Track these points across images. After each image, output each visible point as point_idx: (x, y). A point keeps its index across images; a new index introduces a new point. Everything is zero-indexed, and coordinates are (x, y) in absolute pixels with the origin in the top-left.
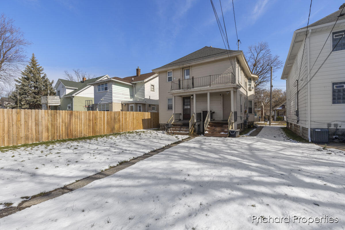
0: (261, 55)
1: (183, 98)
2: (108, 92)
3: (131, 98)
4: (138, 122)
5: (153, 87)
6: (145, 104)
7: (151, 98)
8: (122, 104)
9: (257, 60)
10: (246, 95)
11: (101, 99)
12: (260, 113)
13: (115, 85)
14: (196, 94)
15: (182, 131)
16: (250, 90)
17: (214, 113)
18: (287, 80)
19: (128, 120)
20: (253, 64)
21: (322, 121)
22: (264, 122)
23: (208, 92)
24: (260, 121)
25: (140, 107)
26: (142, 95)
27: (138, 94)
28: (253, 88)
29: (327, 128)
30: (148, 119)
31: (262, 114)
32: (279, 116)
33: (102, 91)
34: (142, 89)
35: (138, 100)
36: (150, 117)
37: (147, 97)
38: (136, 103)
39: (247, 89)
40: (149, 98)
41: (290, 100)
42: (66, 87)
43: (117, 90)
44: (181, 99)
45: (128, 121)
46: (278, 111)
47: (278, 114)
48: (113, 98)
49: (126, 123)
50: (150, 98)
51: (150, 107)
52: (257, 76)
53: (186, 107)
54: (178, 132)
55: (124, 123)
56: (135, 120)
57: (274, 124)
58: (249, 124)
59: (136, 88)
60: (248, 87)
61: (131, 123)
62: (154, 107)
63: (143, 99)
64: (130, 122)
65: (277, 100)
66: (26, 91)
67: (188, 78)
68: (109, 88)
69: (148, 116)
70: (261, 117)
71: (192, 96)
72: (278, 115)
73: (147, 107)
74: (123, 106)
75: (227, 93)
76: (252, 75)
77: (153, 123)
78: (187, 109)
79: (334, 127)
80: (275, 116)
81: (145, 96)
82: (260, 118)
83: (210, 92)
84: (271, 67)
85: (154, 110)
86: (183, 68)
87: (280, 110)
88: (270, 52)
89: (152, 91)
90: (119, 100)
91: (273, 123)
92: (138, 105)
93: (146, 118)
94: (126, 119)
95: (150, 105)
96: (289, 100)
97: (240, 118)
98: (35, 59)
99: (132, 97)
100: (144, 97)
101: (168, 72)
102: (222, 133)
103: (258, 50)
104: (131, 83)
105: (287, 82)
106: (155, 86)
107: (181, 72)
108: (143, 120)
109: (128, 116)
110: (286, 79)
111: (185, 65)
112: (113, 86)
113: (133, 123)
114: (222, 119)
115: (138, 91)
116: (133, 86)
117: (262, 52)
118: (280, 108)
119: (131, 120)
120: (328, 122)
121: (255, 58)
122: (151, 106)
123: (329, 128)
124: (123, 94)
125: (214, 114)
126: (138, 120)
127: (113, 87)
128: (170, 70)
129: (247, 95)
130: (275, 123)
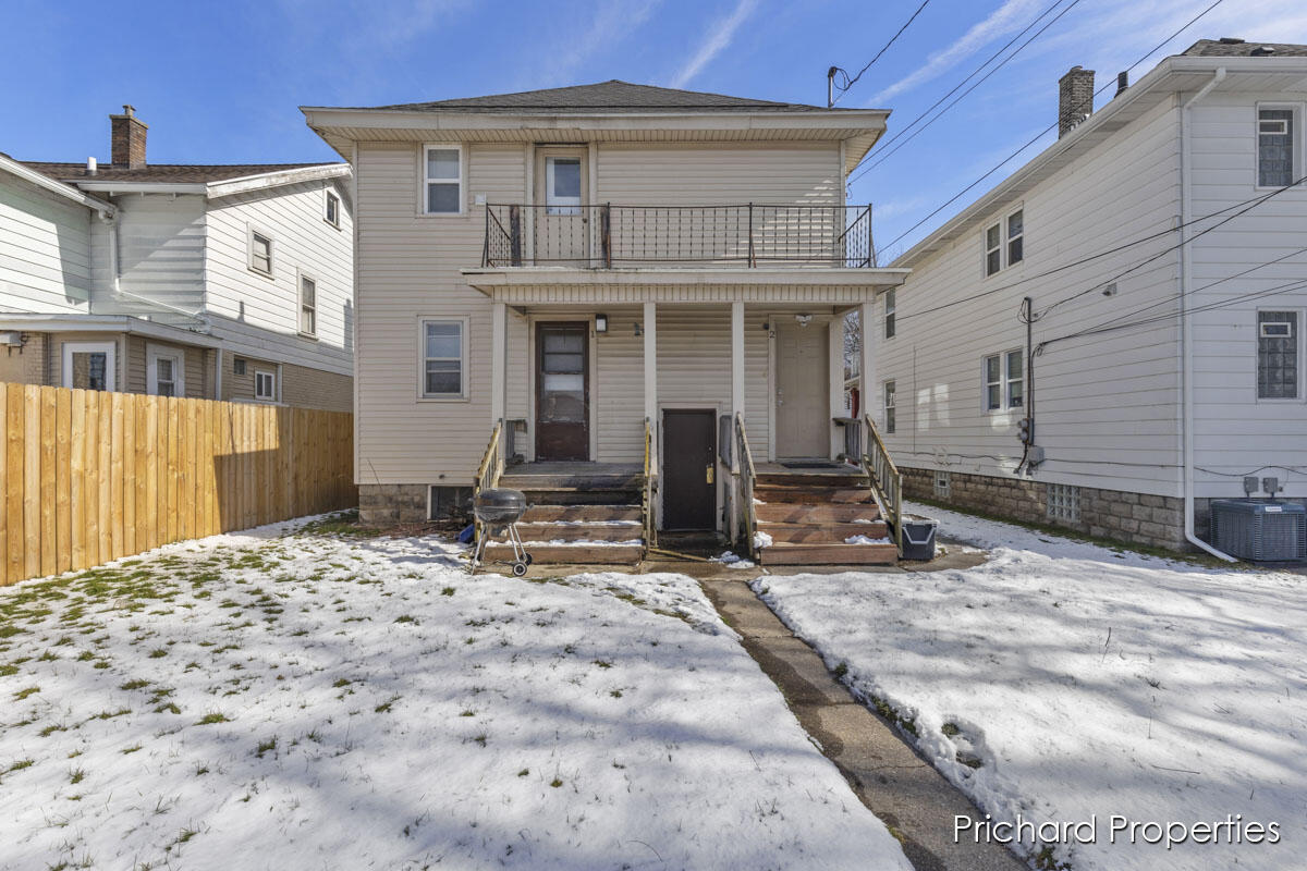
1: (539, 325)
3: (69, 295)
4: (181, 482)
5: (261, 248)
6: (205, 351)
7: (247, 319)
15: (585, 534)
19: (76, 464)
21: (1227, 466)
23: (738, 297)
25: (166, 365)
26: (179, 288)
29: (1244, 495)
30: (260, 456)
34: (180, 243)
35: (145, 319)
36: (271, 442)
37: (220, 301)
38: (127, 336)
40: (235, 315)
44: (526, 333)
45: (82, 477)
49: (62, 496)
50: (241, 317)
51: (242, 372)
53: (556, 384)
54: (555, 544)
55: (32, 496)
56: (152, 468)
59: (126, 229)
61: (116, 497)
62: (269, 378)
63: (195, 312)
64: (104, 487)
69: (260, 435)
71: (599, 316)
73: (220, 372)
75: (801, 319)
77: (296, 478)
78: (563, 397)
79: (1266, 490)
81: (210, 297)
83: (746, 298)
85: (269, 394)
86: (539, 144)
89: (253, 270)
92: (154, 354)
93: (246, 446)
94: (55, 457)
95: (240, 363)
99: (83, 291)
100: (203, 303)
101: (427, 148)
102: (862, 541)
104: (74, 185)
106: (275, 245)
107: (525, 164)
108: (219, 461)
109: (77, 429)
111: (561, 125)
113: (136, 489)
114: (772, 458)
115: (144, 255)
116: (92, 212)
119: (117, 466)
120: (1244, 471)
122: (249, 367)
123: (1252, 495)
126: (179, 464)
128: (453, 135)
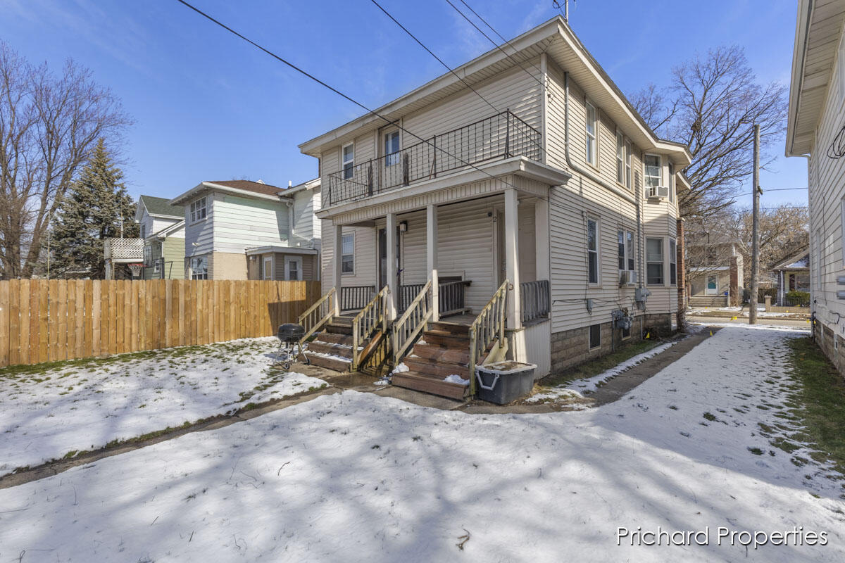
0: (717, 92)
1: (381, 231)
2: (207, 222)
3: (281, 239)
6: (311, 256)
8: (248, 257)
9: (705, 108)
10: (634, 217)
11: (193, 244)
12: (727, 279)
13: (224, 201)
14: (393, 214)
15: (338, 352)
16: (653, 200)
17: (468, 284)
18: (810, 159)
19: (199, 307)
20: (692, 124)
22: (740, 309)
23: (430, 201)
24: (726, 305)
25: (293, 264)
26: (308, 229)
27: (302, 226)
28: (663, 192)
31: (734, 283)
32: (797, 291)
33: (199, 220)
34: (308, 210)
35: (299, 244)
37: (319, 232)
38: (277, 254)
39: (643, 196)
41: (822, 231)
42: (151, 215)
43: (230, 216)
44: (374, 237)
45: (201, 311)
46: (792, 273)
47: (792, 281)
48: (216, 239)
49: (193, 318)
52: (681, 149)
54: (326, 355)
56: (233, 308)
57: (775, 315)
58: (651, 322)
60: (645, 188)
63: (309, 240)
64: (211, 315)
65: (792, 240)
66: (72, 227)
67: (372, 157)
68: (208, 211)
70: (731, 291)
72: (792, 287)
73: (319, 264)
74: (251, 263)
76: (658, 145)
80: (780, 289)
81: (315, 232)
82: (726, 294)
83: (433, 200)
84: (756, 127)
86: (380, 129)
87: (801, 270)
88: (754, 77)
90: (239, 246)
91: (774, 311)
92: (288, 259)
93: (287, 299)
94: (190, 304)
96: (819, 230)
97: (584, 306)
98: (104, 151)
99: (285, 236)
100: (312, 235)
101: (343, 147)
102: (450, 379)
103: (707, 76)
104: (277, 194)
105: (810, 166)
107: (374, 141)
108: (269, 306)
110: (809, 155)
112: (216, 203)
113: (225, 316)
115: (299, 217)
116: (284, 203)
117: (722, 79)
118: (800, 263)
121: (697, 104)
124: (252, 228)
125: (470, 288)
127: (215, 209)
129: (638, 216)
130: (779, 314)
